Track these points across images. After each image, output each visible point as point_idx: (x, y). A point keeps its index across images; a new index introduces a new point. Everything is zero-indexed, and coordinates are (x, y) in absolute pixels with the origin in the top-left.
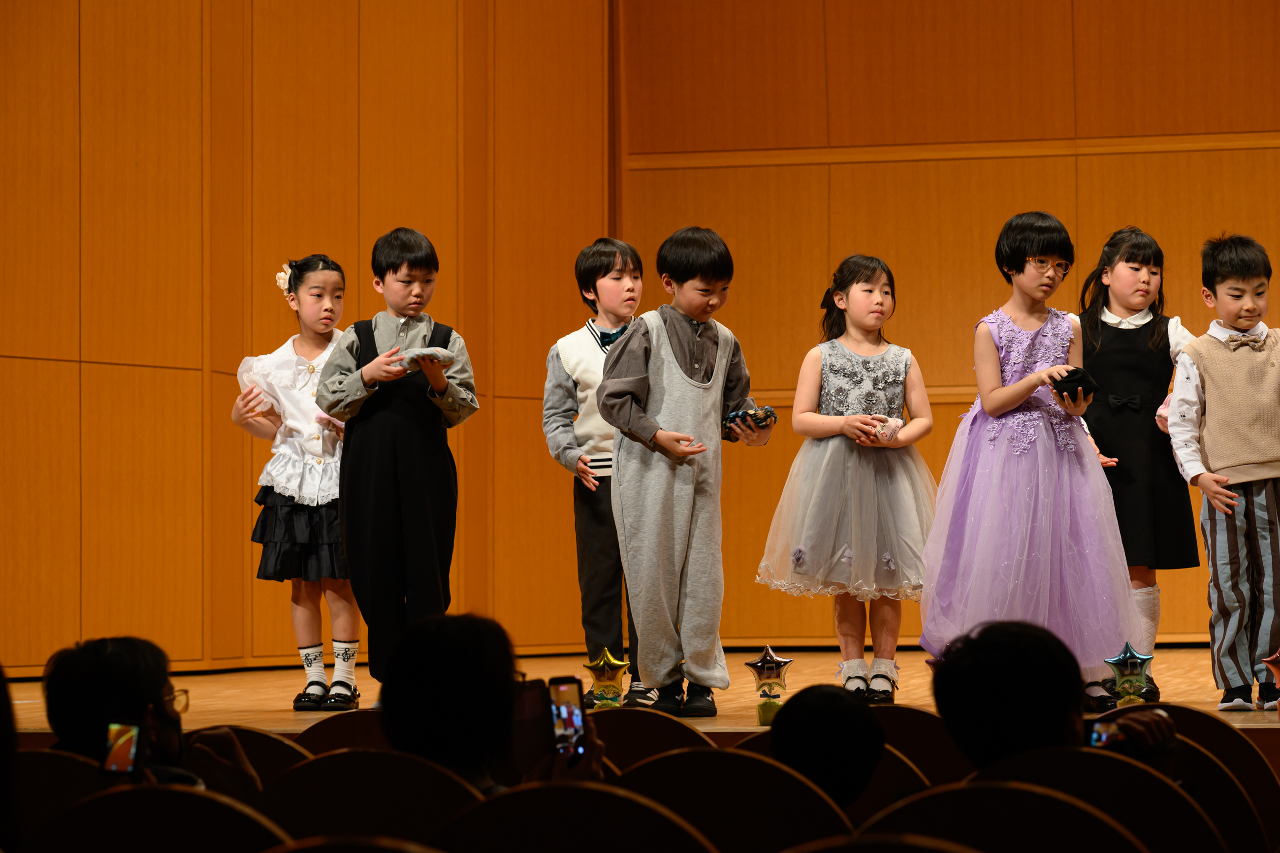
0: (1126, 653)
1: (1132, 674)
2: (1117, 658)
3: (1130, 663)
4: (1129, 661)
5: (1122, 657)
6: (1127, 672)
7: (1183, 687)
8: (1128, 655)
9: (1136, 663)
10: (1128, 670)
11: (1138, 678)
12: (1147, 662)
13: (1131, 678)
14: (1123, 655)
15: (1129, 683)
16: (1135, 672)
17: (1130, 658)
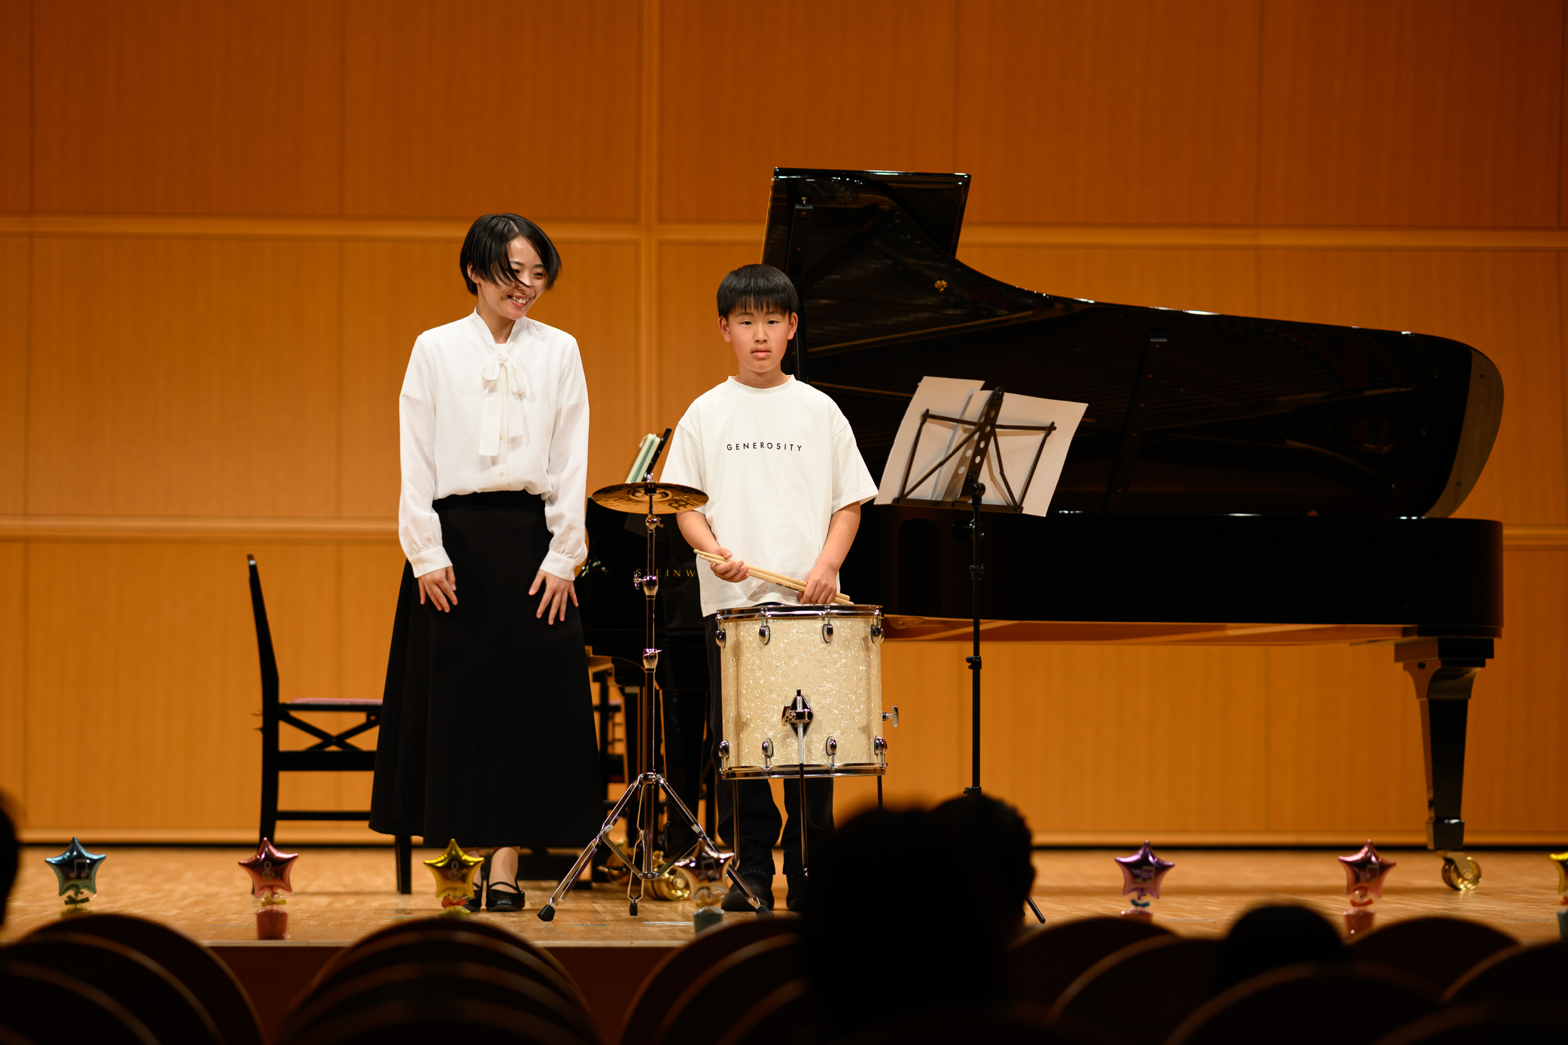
0: (72, 852)
1: (79, 877)
2: (61, 858)
3: (78, 864)
4: (76, 861)
5: (68, 857)
6: (73, 875)
7: (144, 896)
8: (75, 853)
9: (84, 864)
10: (74, 872)
11: (86, 882)
12: (98, 862)
13: (77, 882)
14: (68, 854)
15: (75, 889)
16: (84, 874)
17: (78, 857)
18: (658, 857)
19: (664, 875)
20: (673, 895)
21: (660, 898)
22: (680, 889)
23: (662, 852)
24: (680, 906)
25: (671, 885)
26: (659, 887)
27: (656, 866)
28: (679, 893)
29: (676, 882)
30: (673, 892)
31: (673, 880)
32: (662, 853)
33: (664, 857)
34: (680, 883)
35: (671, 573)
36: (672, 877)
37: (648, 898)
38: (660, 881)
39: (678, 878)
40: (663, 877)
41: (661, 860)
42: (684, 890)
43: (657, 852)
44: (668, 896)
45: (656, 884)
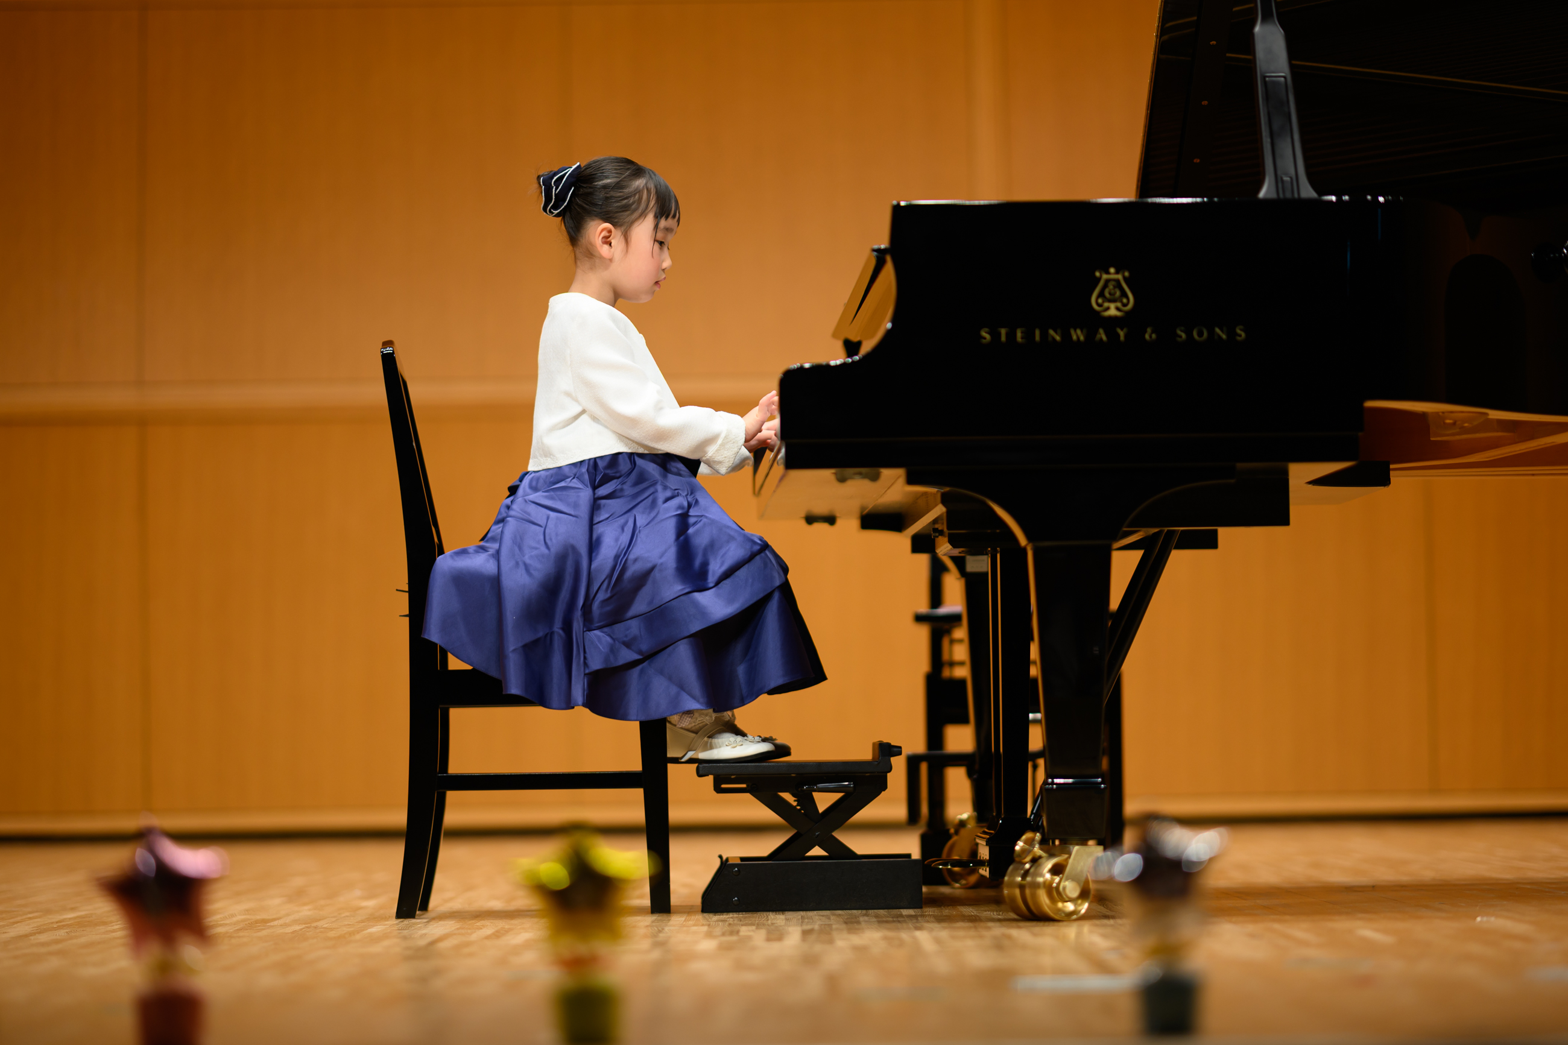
18: (1030, 842)
19: (1042, 875)
20: (1059, 910)
21: (1035, 916)
22: (1071, 900)
23: (1038, 834)
24: (1071, 931)
25: (1056, 894)
26: (1034, 896)
27: (1028, 859)
28: (1070, 907)
29: (1064, 888)
30: (1060, 905)
31: (1059, 884)
32: (1038, 836)
33: (1043, 842)
34: (1071, 888)
35: (1044, 335)
36: (1057, 879)
37: (1016, 917)
38: (1035, 886)
39: (1067, 879)
40: (1040, 880)
41: (1037, 850)
42: (1079, 901)
43: (1028, 835)
44: (1052, 914)
45: (1028, 892)
